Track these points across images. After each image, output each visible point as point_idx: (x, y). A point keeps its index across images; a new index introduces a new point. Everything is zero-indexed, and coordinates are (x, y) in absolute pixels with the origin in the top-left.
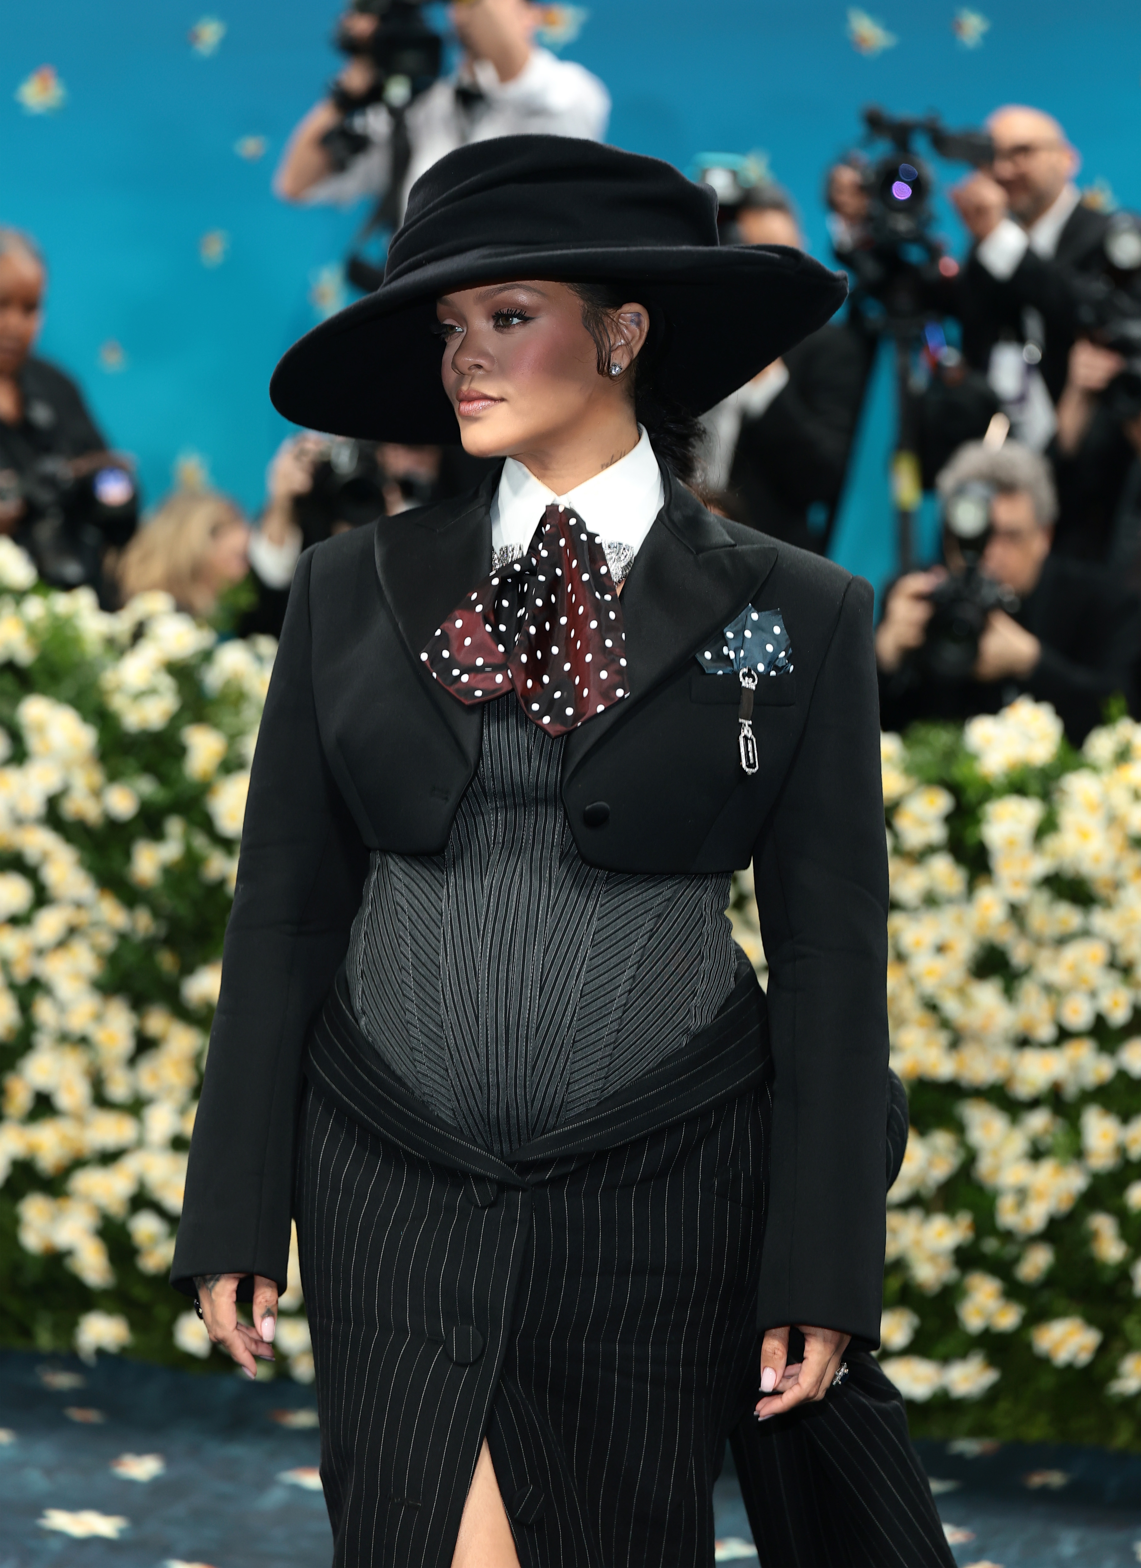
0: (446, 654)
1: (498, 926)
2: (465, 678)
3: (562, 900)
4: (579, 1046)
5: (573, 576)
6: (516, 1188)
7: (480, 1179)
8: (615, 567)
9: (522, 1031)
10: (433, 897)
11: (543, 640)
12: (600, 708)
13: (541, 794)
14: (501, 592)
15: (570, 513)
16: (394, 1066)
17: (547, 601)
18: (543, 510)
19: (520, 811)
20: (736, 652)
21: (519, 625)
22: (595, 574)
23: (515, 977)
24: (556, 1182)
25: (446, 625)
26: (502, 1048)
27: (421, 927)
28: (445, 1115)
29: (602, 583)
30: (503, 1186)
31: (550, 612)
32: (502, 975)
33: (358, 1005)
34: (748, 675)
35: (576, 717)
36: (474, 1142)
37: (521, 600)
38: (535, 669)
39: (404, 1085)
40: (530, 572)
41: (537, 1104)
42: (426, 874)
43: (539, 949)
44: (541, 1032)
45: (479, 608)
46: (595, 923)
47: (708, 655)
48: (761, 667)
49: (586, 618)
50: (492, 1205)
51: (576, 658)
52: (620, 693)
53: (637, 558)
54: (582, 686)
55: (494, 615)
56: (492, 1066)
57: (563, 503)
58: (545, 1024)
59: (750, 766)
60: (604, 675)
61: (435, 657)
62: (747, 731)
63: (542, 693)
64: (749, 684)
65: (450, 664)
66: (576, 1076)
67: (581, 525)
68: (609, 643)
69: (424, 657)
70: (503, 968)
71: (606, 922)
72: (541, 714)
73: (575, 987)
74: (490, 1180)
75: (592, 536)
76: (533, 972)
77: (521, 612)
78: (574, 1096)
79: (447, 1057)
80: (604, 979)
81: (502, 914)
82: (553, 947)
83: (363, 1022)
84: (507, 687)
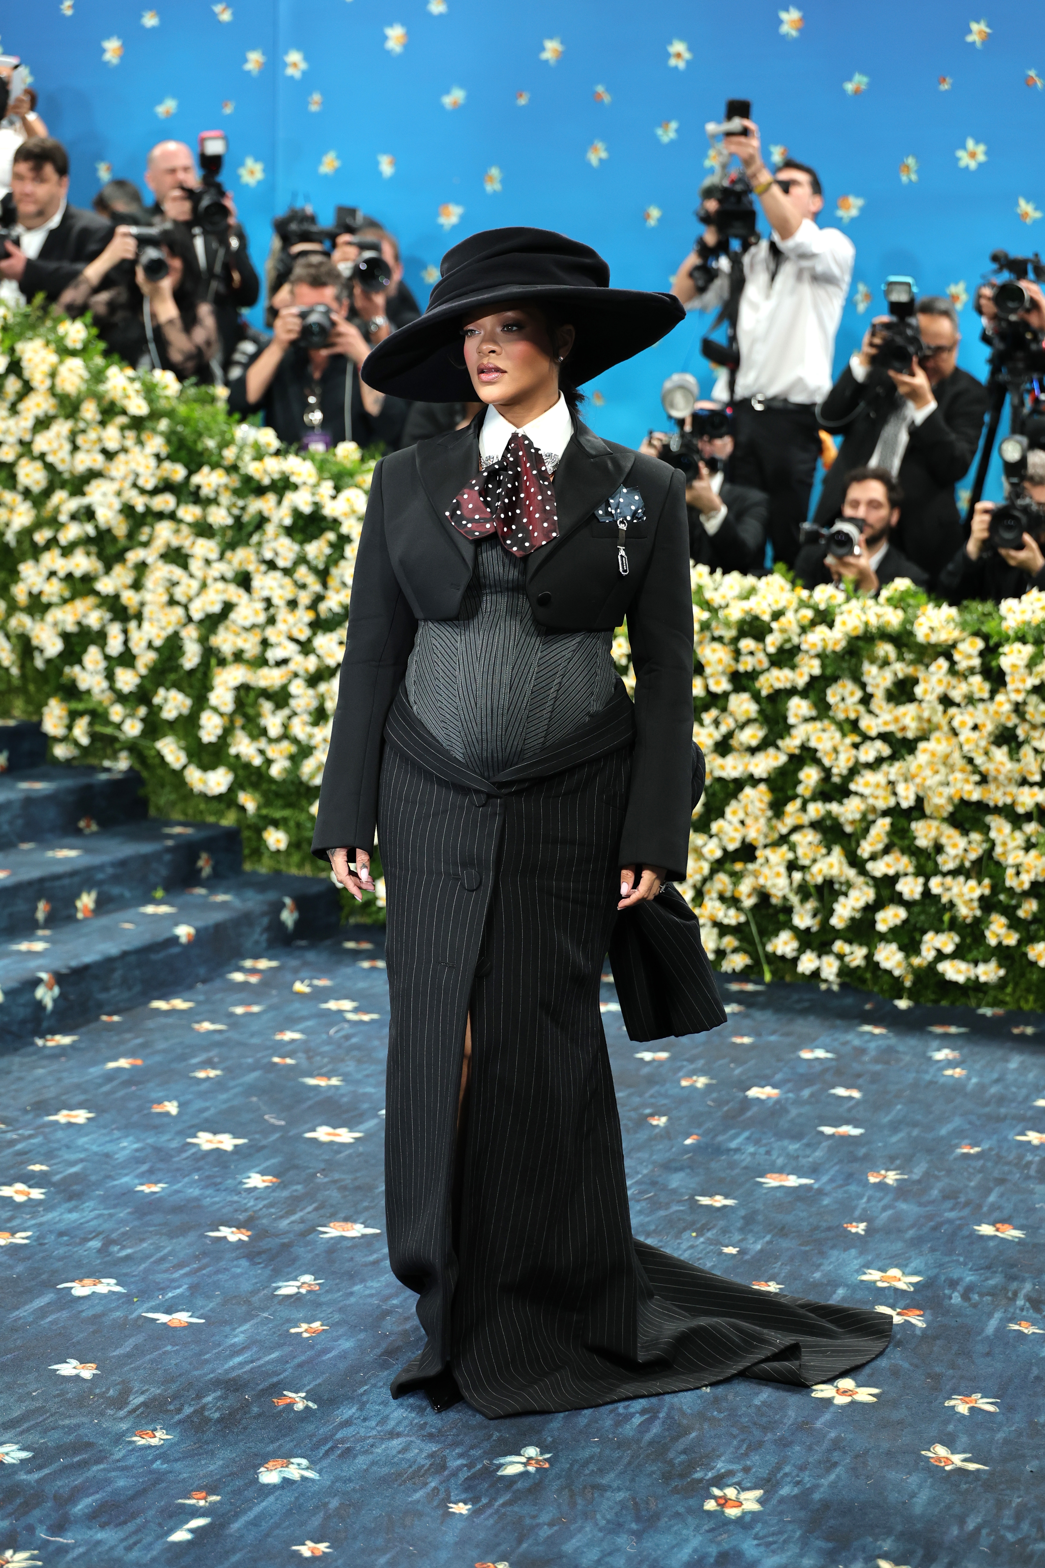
0: (459, 512)
1: (488, 655)
2: (469, 525)
3: (522, 641)
4: (530, 719)
5: (527, 472)
6: (497, 797)
7: (477, 792)
8: (549, 467)
9: (500, 711)
10: (453, 641)
11: (512, 506)
12: (544, 543)
13: (510, 585)
14: (488, 480)
15: (525, 437)
16: (432, 731)
17: (513, 485)
18: (510, 436)
19: (499, 595)
20: (616, 510)
21: (499, 497)
22: (539, 471)
23: (496, 682)
24: (518, 793)
25: (459, 497)
26: (489, 720)
27: (447, 656)
28: (459, 757)
29: (543, 475)
30: (489, 796)
31: (515, 491)
32: (490, 681)
33: (412, 699)
34: (622, 522)
35: (531, 546)
36: (475, 772)
37: (499, 484)
38: (508, 522)
39: (437, 741)
40: (503, 469)
41: (508, 750)
42: (449, 629)
43: (509, 668)
44: (510, 712)
45: (477, 488)
46: (539, 654)
47: (601, 512)
48: (629, 518)
49: (535, 494)
50: (483, 806)
51: (530, 516)
52: (554, 535)
53: (560, 461)
54: (533, 531)
55: (484, 492)
56: (484, 730)
57: (520, 431)
58: (512, 708)
59: (625, 571)
60: (545, 525)
61: (453, 514)
62: (622, 553)
63: (512, 534)
64: (623, 527)
65: (462, 517)
66: (529, 736)
67: (531, 444)
68: (548, 508)
69: (447, 514)
70: (490, 677)
71: (545, 653)
72: (512, 546)
73: (528, 688)
74: (482, 792)
75: (537, 450)
76: (506, 679)
77: (499, 491)
78: (527, 747)
79: (460, 725)
80: (543, 684)
81: (489, 649)
82: (517, 667)
83: (415, 708)
84: (492, 531)
